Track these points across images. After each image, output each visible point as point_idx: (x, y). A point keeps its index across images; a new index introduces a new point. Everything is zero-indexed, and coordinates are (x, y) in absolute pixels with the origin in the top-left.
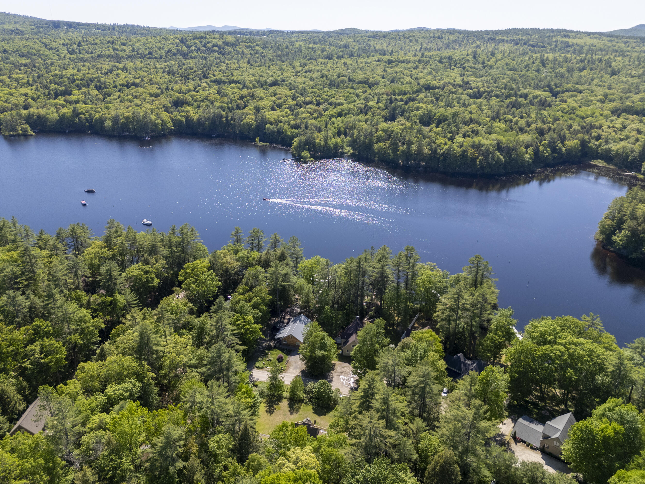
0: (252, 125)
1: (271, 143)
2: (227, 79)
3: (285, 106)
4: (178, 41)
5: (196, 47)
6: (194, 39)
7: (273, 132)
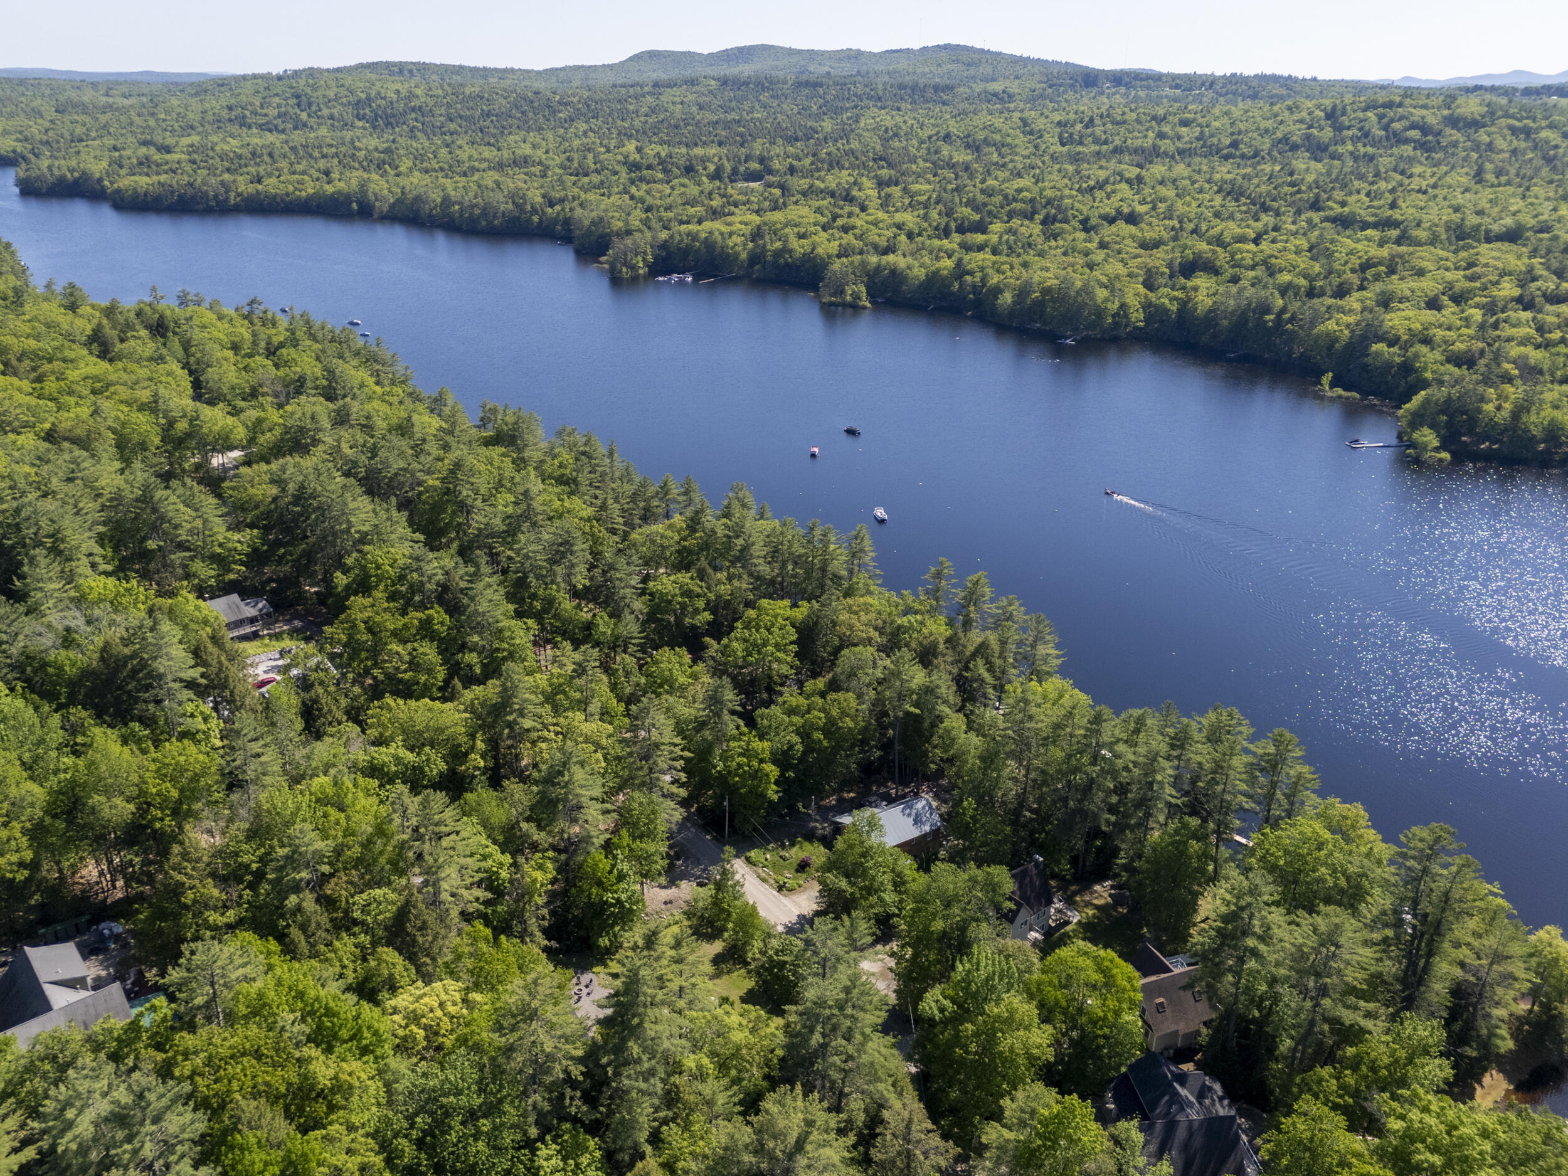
0: (1337, 339)
1: (1365, 394)
2: (1375, 215)
3: (1477, 299)
4: (1322, 114)
5: (1360, 129)
6: (1365, 110)
7: (1389, 365)
